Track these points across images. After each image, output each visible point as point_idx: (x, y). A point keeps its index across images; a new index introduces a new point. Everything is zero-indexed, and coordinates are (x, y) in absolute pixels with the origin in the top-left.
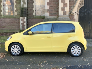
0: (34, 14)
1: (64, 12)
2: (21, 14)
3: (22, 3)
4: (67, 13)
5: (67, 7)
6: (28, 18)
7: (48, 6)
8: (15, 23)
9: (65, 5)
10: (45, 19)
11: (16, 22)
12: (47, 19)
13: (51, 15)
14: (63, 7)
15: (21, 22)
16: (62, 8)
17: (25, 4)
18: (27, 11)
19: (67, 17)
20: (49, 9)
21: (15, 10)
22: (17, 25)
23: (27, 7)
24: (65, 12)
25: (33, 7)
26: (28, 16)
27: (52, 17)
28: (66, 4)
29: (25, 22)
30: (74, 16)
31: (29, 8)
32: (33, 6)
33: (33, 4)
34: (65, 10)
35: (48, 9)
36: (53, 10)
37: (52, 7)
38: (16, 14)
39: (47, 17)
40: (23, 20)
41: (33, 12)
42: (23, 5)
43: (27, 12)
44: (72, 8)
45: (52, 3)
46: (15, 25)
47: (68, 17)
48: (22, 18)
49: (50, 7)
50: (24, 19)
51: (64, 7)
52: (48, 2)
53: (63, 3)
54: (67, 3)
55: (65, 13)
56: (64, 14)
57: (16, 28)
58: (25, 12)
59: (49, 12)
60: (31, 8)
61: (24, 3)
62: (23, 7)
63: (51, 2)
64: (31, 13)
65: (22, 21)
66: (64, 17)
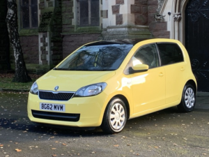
4: (123, 20)
5: (123, 3)
19: (124, 29)
29: (46, 45)
30: (166, 23)
32: (72, 2)
34: (121, 13)
41: (73, 18)
44: (159, 1)
48: (41, 35)
51: (116, 3)
55: (119, 20)
65: (41, 42)
66: (118, 30)
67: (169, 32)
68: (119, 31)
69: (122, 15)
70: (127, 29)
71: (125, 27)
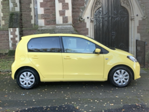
0: (33, 22)
1: (63, 19)
2: (10, 23)
3: (11, 5)
4: (69, 20)
5: (68, 9)
6: (23, 29)
7: (43, 9)
8: (3, 38)
9: (65, 6)
10: (39, 30)
11: (4, 36)
12: (42, 30)
13: (47, 23)
14: (61, 9)
15: (11, 36)
16: (60, 11)
17: (17, 6)
18: (19, 18)
19: (69, 26)
20: (45, 13)
21: (2, 17)
22: (6, 41)
23: (21, 11)
24: (66, 18)
25: (31, 11)
26: (24, 26)
27: (50, 27)
28: (66, 4)
29: (17, 37)
30: (86, 23)
31: (25, 12)
32: (31, 9)
33: (30, 5)
34: (66, 15)
35: (43, 13)
36: (51, 15)
37: (49, 9)
38: (4, 24)
39: (42, 27)
40: (13, 33)
41: (32, 19)
42: (13, 8)
43: (21, 19)
44: (82, 10)
45: (49, 3)
46: (2, 42)
47: (72, 26)
48: (11, 30)
49: (45, 10)
50: (16, 31)
51: (63, 9)
52: (42, 1)
53: (61, 4)
54: (68, 4)
55: (65, 20)
56: (64, 22)
57: (5, 47)
58: (17, 19)
59: (45, 19)
60: (27, 13)
61: (15, 5)
62: (14, 11)
63: (47, 2)
64: (27, 21)
65: (11, 34)
66: (65, 26)
67: (88, 29)
69: (67, 17)
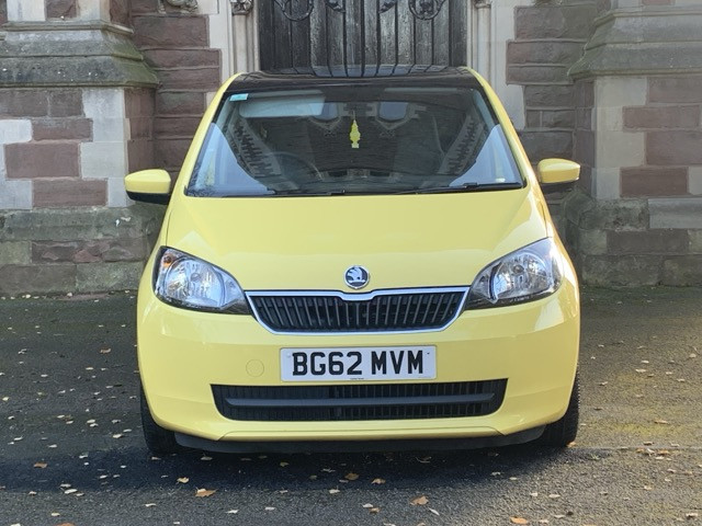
19: (87, 34)
66: (58, 37)
67: (217, 52)
68: (66, 44)
70: (99, 36)
71: (91, 28)
